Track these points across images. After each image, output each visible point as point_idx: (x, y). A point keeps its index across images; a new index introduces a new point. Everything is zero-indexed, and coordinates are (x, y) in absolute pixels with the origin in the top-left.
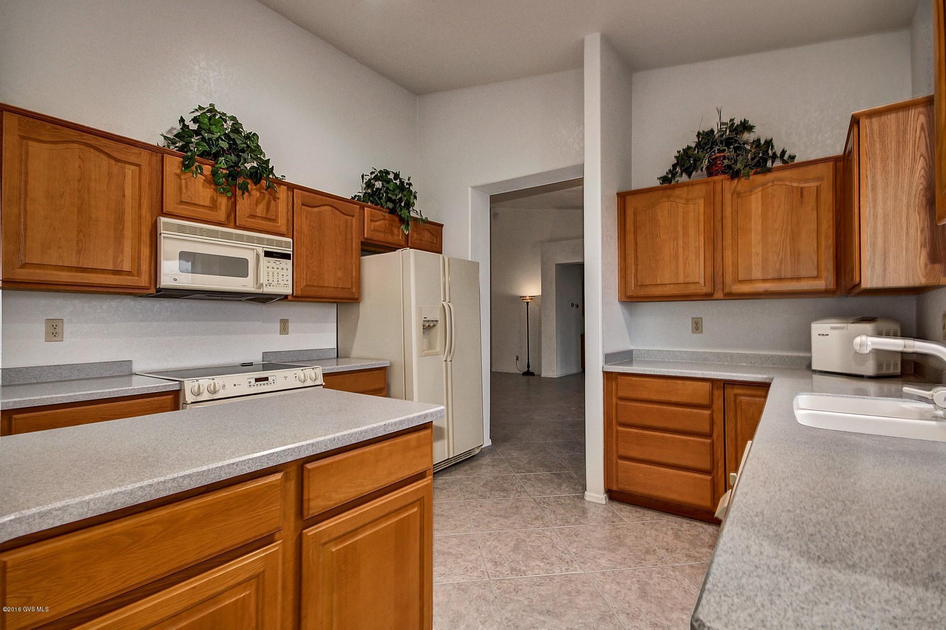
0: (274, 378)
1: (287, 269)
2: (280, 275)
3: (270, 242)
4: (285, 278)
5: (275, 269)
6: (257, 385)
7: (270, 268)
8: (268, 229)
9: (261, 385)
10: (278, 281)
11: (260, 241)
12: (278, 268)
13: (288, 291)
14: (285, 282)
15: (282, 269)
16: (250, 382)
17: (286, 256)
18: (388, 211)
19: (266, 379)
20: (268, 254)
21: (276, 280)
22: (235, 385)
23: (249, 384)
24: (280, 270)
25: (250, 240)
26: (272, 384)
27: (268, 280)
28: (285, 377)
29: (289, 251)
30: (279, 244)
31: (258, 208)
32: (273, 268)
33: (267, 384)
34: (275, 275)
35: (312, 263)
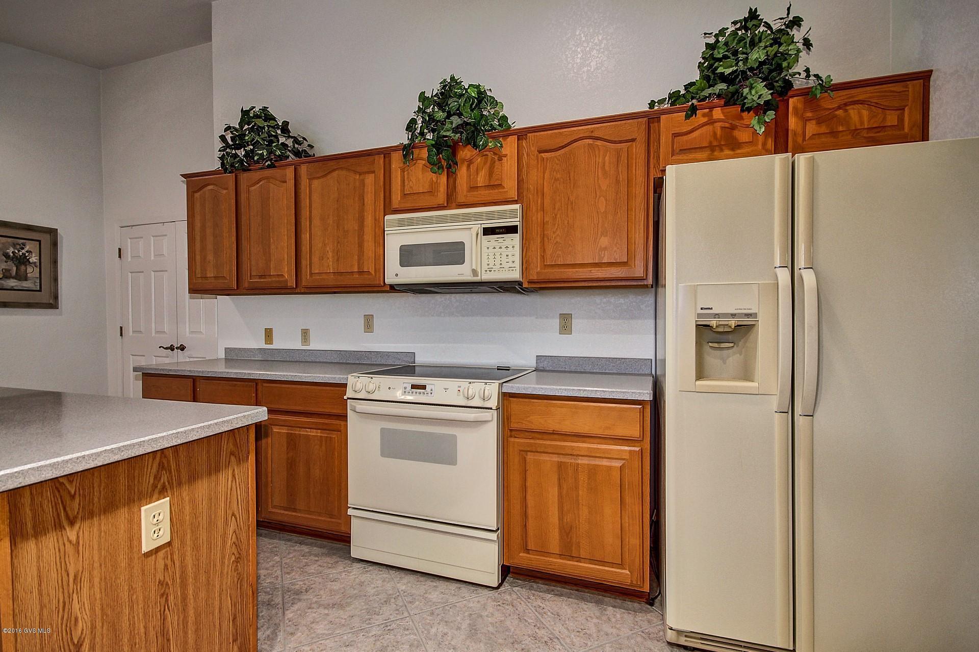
0: (433, 387)
1: (513, 247)
2: (504, 256)
3: (490, 216)
4: (511, 259)
5: (497, 249)
6: (412, 392)
7: (491, 248)
8: (490, 199)
9: (416, 393)
10: (501, 264)
11: (478, 217)
12: (501, 248)
13: (516, 275)
14: (511, 265)
15: (507, 247)
16: (405, 388)
17: (512, 230)
18: (722, 102)
19: (424, 387)
20: (488, 231)
21: (498, 263)
22: (389, 388)
23: (404, 390)
24: (504, 249)
25: (467, 218)
26: (430, 394)
27: (488, 265)
28: (445, 389)
29: (516, 221)
30: (502, 215)
31: (479, 177)
32: (494, 248)
33: (424, 393)
34: (498, 256)
35: (554, 233)
